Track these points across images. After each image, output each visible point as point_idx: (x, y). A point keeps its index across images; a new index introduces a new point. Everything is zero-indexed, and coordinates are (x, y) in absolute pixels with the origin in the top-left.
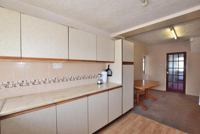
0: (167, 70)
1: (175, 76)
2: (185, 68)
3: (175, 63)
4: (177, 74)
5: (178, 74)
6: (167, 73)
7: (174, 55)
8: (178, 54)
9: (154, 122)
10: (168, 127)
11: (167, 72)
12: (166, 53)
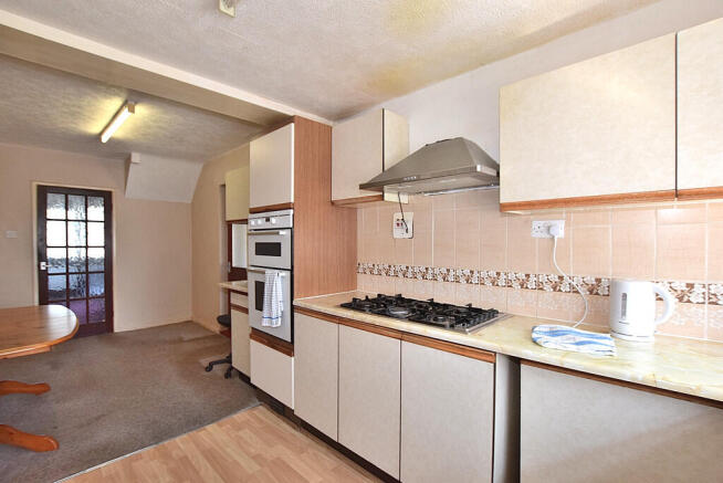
0: (42, 257)
1: (75, 276)
2: (108, 247)
3: (74, 228)
4: (83, 269)
5: (87, 268)
6: (43, 268)
7: (70, 197)
8: (88, 195)
9: (139, 457)
10: (185, 436)
11: (43, 264)
12: (35, 184)
